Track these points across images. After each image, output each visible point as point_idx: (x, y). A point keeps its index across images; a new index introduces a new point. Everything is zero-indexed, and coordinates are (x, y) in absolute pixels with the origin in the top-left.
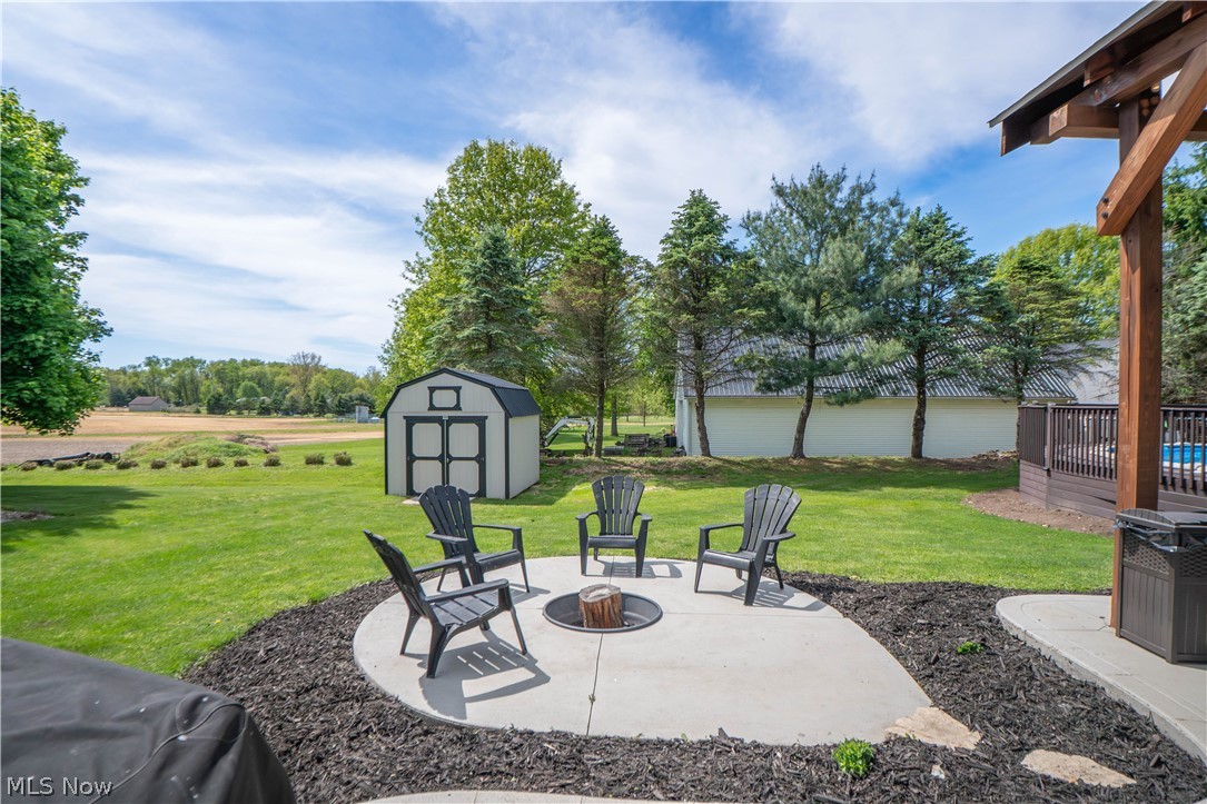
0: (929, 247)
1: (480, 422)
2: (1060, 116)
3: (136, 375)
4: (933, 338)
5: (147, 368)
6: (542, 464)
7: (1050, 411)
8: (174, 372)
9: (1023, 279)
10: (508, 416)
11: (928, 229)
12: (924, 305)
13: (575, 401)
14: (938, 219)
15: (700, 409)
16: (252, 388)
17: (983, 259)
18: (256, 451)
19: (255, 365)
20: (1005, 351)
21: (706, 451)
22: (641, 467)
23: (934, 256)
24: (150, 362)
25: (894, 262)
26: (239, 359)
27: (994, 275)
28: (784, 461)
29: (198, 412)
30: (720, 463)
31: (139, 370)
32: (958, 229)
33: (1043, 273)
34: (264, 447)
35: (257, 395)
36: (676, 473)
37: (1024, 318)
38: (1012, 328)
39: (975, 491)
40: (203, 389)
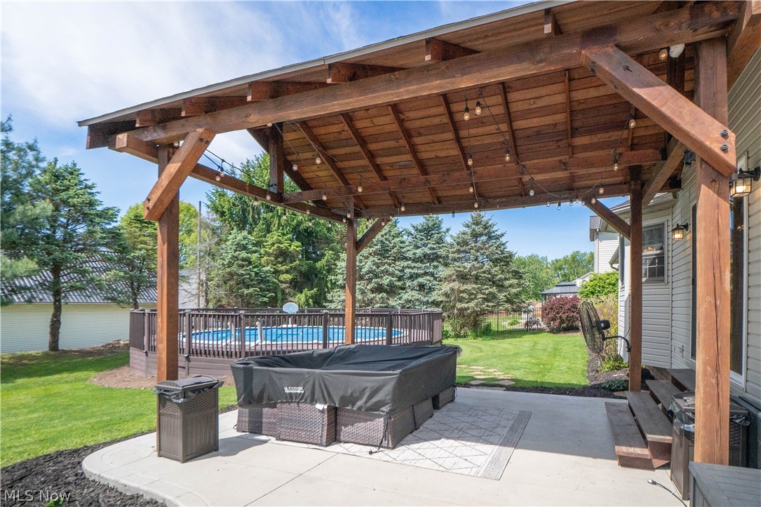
0: (64, 190)
2: (122, 138)
4: (66, 260)
7: (147, 315)
9: (137, 227)
11: (64, 176)
12: (59, 234)
14: (73, 171)
17: (108, 209)
20: (122, 274)
23: (68, 198)
25: (32, 195)
27: (116, 222)
32: (89, 183)
33: (150, 226)
37: (137, 253)
38: (128, 259)
39: (98, 371)
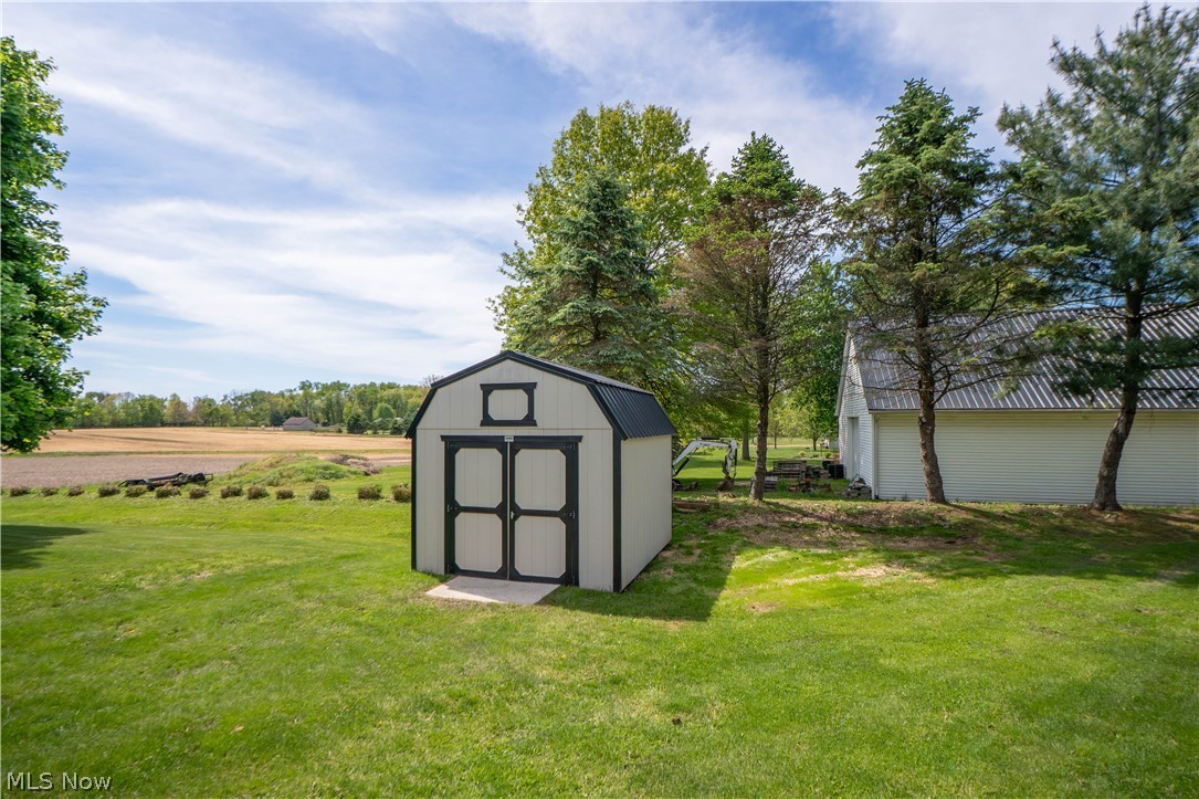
1: (569, 446)
3: (292, 397)
5: (301, 392)
6: (677, 509)
8: (323, 395)
10: (619, 436)
13: (709, 418)
15: (927, 427)
16: (387, 408)
18: (355, 473)
19: (392, 388)
21: (937, 493)
22: (831, 520)
24: (305, 386)
26: (378, 383)
28: (1080, 514)
29: (340, 431)
30: (970, 517)
31: (295, 393)
34: (364, 469)
35: (391, 416)
36: (898, 532)
40: (345, 410)
